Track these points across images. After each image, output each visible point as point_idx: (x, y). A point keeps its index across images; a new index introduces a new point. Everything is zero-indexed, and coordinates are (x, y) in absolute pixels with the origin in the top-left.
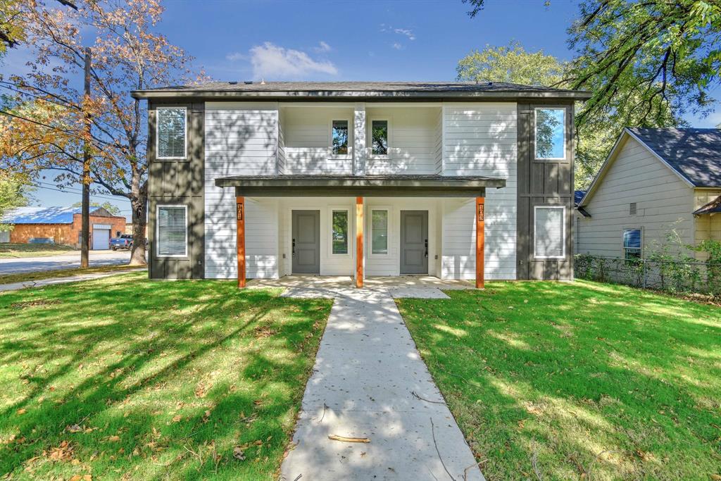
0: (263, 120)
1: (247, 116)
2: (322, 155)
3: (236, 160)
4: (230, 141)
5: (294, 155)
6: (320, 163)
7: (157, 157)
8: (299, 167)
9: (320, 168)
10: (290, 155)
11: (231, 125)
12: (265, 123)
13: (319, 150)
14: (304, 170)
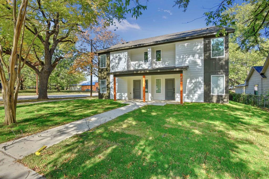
0: (124, 55)
1: (120, 55)
2: (142, 63)
3: (118, 67)
4: (116, 62)
5: (134, 64)
6: (141, 66)
7: (100, 68)
8: (135, 67)
9: (141, 67)
10: (133, 64)
11: (117, 57)
12: (124, 56)
13: (141, 62)
14: (137, 68)
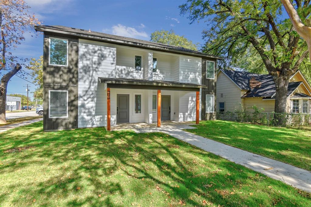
1: (103, 49)
2: (132, 70)
3: (97, 70)
4: (94, 60)
5: (120, 69)
6: (131, 74)
7: (49, 64)
8: (122, 75)
9: (131, 76)
10: (118, 69)
11: (95, 52)
13: (131, 68)
14: (124, 76)
